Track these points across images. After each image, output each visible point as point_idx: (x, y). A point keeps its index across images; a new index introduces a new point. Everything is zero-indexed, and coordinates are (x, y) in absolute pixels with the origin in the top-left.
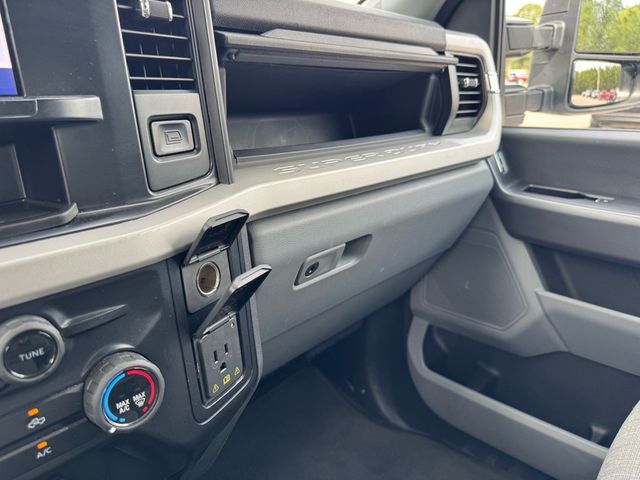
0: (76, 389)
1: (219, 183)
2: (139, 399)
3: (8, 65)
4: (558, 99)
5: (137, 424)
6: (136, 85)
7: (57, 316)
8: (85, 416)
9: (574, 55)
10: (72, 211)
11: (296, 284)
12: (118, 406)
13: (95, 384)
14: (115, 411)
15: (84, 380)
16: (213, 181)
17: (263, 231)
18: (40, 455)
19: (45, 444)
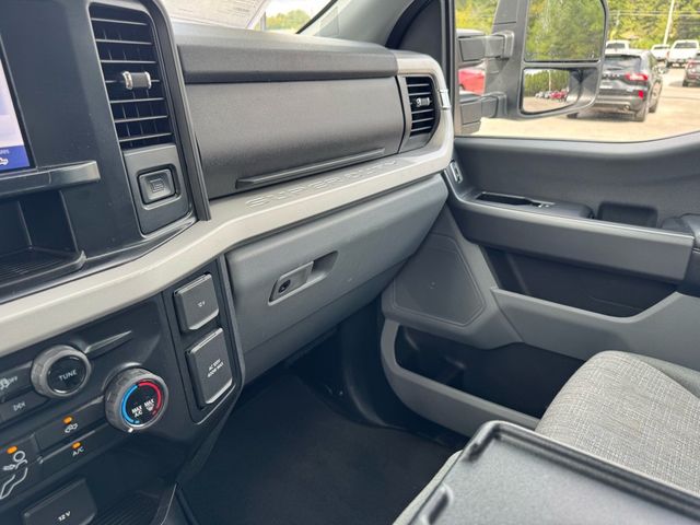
0: (98, 401)
1: (198, 220)
2: (149, 405)
3: (21, 143)
4: (511, 107)
5: (150, 424)
6: (125, 146)
7: (80, 344)
8: (107, 421)
9: (524, 64)
10: (82, 258)
11: (271, 300)
12: (134, 411)
13: (114, 395)
14: (131, 415)
15: (104, 393)
16: (193, 220)
17: (239, 258)
18: (75, 453)
19: (78, 444)
